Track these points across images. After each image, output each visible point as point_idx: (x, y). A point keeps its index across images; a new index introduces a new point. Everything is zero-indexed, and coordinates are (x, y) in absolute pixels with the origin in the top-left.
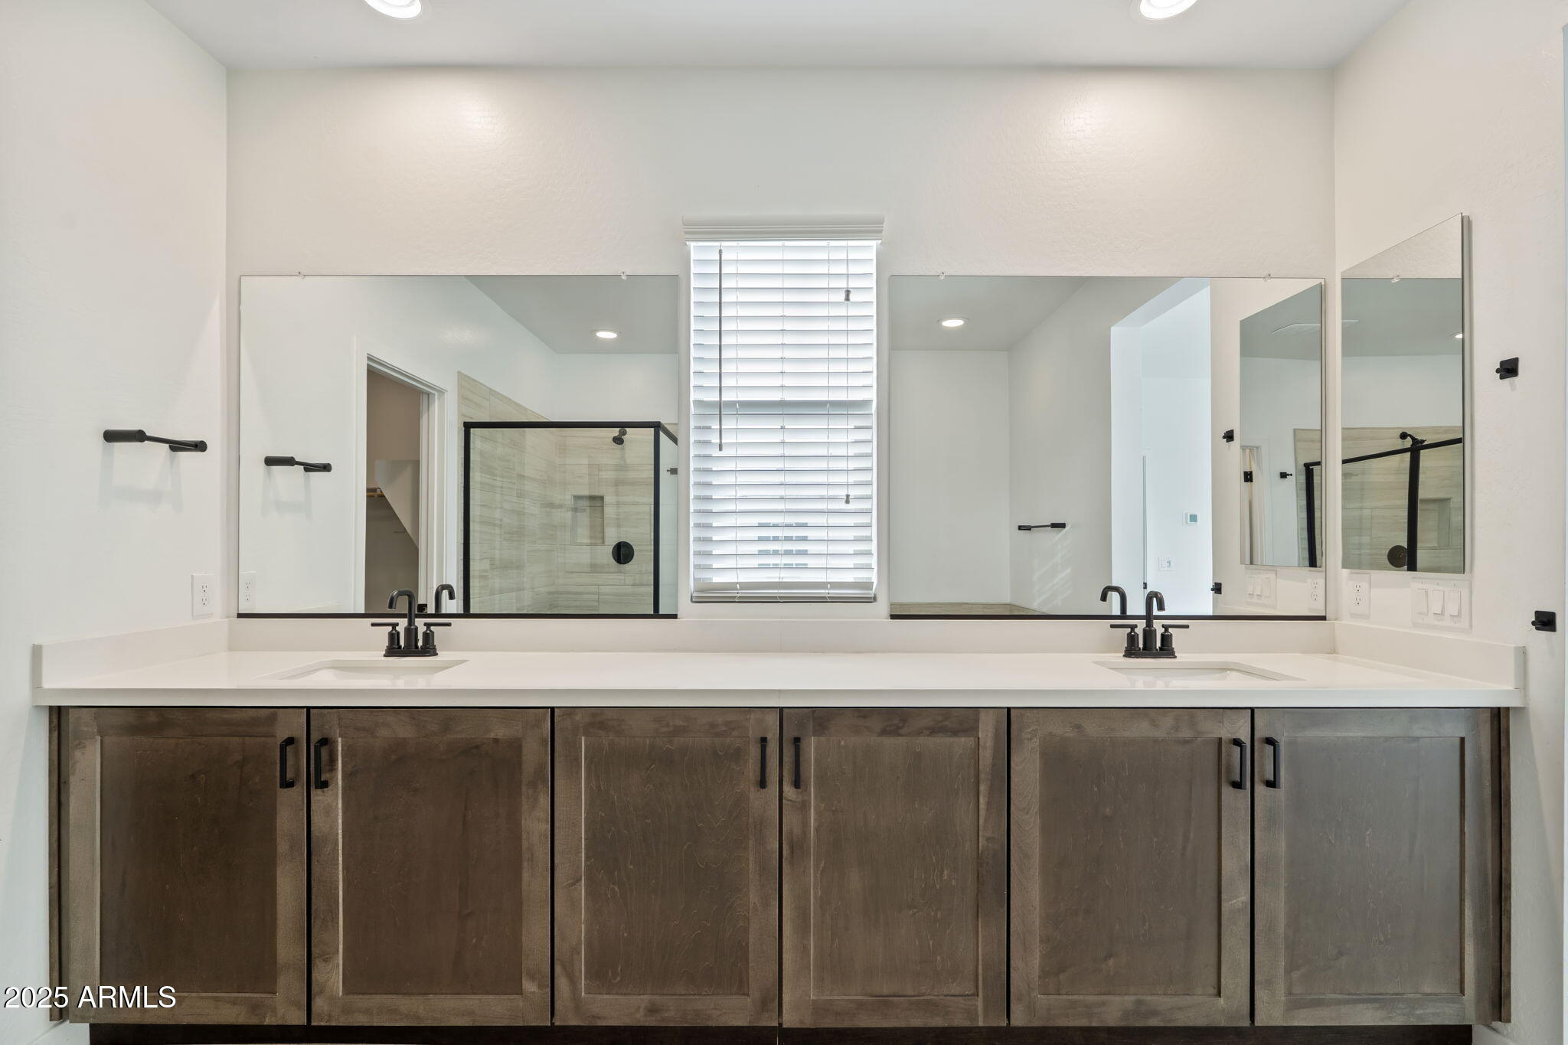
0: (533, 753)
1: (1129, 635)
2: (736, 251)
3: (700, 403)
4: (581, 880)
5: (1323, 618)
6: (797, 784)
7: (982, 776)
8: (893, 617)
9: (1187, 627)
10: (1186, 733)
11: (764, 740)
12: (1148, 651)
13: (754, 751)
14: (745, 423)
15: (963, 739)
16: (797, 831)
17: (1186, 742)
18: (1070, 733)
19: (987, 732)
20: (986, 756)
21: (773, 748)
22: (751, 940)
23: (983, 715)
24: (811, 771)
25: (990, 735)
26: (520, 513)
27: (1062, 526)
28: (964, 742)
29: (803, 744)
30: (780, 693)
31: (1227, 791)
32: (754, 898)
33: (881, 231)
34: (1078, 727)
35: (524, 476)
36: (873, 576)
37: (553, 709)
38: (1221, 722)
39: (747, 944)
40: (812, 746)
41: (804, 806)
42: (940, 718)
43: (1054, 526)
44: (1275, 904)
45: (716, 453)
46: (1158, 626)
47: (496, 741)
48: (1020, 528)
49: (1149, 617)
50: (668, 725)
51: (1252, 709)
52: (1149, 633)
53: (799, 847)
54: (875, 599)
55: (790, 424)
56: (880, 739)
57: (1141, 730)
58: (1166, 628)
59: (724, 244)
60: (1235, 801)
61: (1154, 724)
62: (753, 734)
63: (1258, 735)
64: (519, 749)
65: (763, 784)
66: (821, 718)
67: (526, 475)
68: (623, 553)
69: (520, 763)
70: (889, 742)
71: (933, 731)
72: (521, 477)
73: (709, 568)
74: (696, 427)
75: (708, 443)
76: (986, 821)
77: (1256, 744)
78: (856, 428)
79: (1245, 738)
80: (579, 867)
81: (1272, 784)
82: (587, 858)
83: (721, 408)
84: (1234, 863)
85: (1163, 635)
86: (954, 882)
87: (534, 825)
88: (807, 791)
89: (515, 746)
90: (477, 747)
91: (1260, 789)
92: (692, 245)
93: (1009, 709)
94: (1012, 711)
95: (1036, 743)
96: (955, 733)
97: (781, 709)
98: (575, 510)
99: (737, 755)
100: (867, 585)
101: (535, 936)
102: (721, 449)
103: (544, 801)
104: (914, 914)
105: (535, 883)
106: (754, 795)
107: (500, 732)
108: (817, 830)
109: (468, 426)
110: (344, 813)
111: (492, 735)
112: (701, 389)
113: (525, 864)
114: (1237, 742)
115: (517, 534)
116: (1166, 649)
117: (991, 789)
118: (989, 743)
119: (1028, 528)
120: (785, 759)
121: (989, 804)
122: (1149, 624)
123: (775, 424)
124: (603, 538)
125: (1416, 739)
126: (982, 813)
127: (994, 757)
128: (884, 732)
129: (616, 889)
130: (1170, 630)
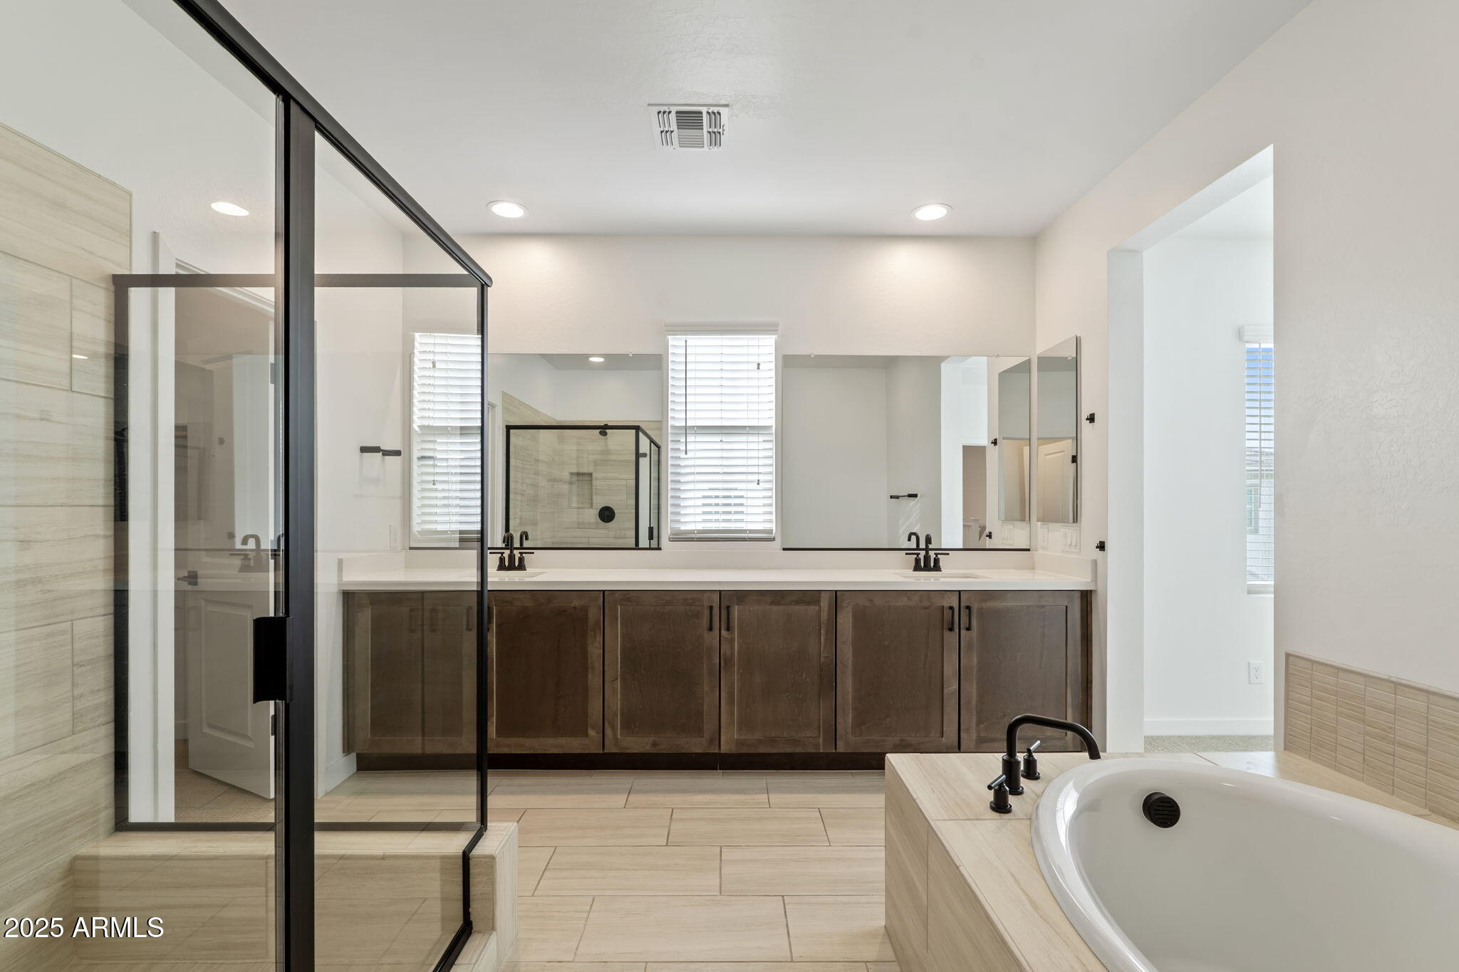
0: (594, 614)
1: (916, 559)
2: (695, 341)
3: (673, 427)
4: (617, 679)
5: (1028, 550)
6: (728, 629)
7: (822, 626)
8: (784, 549)
9: (948, 554)
10: (926, 604)
11: (711, 608)
12: (927, 568)
13: (707, 612)
14: (699, 438)
15: (813, 607)
16: (728, 653)
17: (926, 608)
18: (867, 604)
19: (825, 603)
20: (824, 615)
21: (716, 611)
22: (705, 709)
23: (823, 594)
24: (735, 623)
25: (826, 605)
26: (535, 486)
27: (915, 496)
28: (812, 609)
29: (731, 609)
30: (720, 583)
31: (947, 633)
32: (706, 688)
33: (777, 330)
34: (871, 601)
35: (539, 460)
36: (773, 526)
37: (604, 591)
38: (943, 598)
39: (703, 712)
40: (736, 611)
41: (732, 640)
42: (800, 596)
43: (910, 496)
44: (971, 690)
45: (683, 455)
46: (932, 554)
47: (575, 608)
48: (891, 497)
49: (927, 549)
50: (662, 600)
51: (960, 591)
52: (927, 558)
53: (729, 661)
54: (774, 539)
55: (725, 438)
56: (769, 607)
57: (903, 602)
58: (936, 554)
59: (688, 337)
60: (951, 638)
61: (909, 599)
62: (706, 604)
63: (962, 605)
64: (587, 612)
65: (711, 629)
66: (741, 596)
67: (540, 459)
68: (607, 515)
69: (587, 618)
70: (775, 608)
71: (797, 603)
72: (537, 461)
73: (679, 521)
74: (671, 441)
75: (678, 450)
76: (824, 648)
77: (962, 609)
78: (764, 441)
79: (956, 605)
80: (617, 671)
81: (968, 629)
82: (621, 668)
83: (686, 430)
84: (950, 669)
85: (935, 559)
86: (808, 680)
87: (594, 650)
88: (733, 633)
89: (585, 610)
90: (565, 611)
91: (963, 632)
92: (670, 337)
93: (836, 591)
94: (838, 592)
95: (850, 609)
96: (809, 603)
97: (720, 591)
98: (571, 483)
99: (697, 615)
100: (770, 531)
101: (595, 707)
102: (686, 454)
103: (600, 638)
104: (788, 696)
105: (594, 680)
106: (706, 634)
107: (577, 603)
108: (739, 652)
109: (509, 428)
110: (497, 645)
111: (573, 605)
112: (676, 418)
113: (590, 670)
114: (951, 608)
115: (534, 501)
116: (937, 568)
117: (827, 632)
118: (826, 609)
119: (897, 497)
120: (722, 617)
121: (826, 639)
122: (927, 553)
123: (717, 438)
124: (592, 503)
125: (1043, 607)
126: (822, 644)
127: (828, 616)
128: (772, 603)
129: (636, 683)
130: (939, 556)
